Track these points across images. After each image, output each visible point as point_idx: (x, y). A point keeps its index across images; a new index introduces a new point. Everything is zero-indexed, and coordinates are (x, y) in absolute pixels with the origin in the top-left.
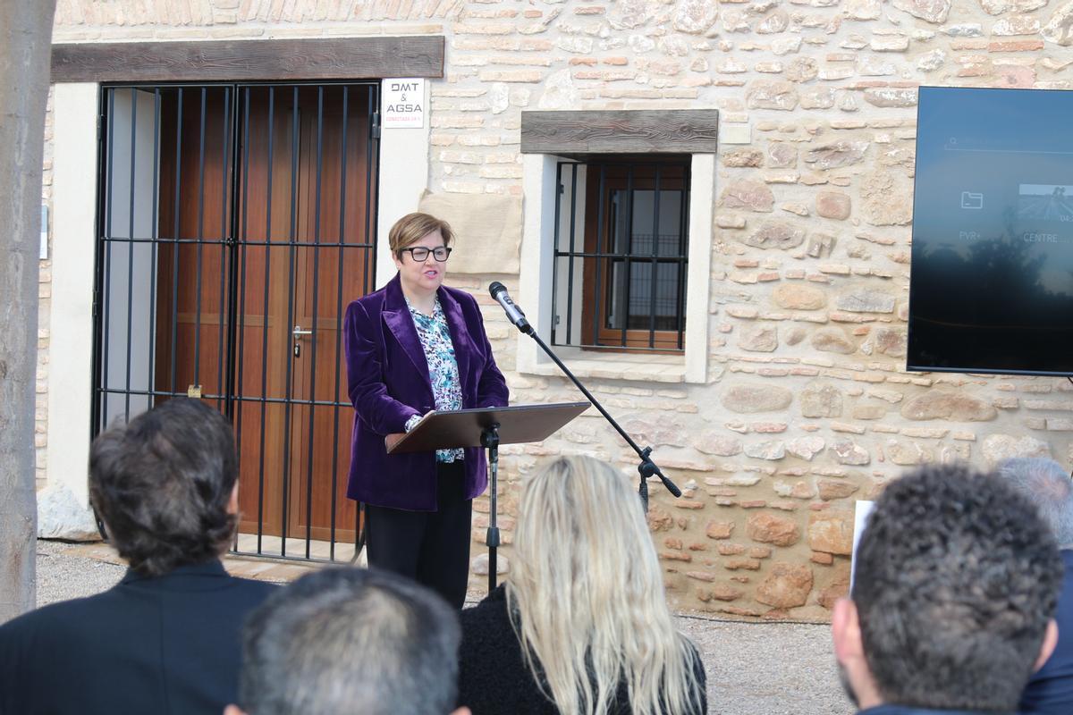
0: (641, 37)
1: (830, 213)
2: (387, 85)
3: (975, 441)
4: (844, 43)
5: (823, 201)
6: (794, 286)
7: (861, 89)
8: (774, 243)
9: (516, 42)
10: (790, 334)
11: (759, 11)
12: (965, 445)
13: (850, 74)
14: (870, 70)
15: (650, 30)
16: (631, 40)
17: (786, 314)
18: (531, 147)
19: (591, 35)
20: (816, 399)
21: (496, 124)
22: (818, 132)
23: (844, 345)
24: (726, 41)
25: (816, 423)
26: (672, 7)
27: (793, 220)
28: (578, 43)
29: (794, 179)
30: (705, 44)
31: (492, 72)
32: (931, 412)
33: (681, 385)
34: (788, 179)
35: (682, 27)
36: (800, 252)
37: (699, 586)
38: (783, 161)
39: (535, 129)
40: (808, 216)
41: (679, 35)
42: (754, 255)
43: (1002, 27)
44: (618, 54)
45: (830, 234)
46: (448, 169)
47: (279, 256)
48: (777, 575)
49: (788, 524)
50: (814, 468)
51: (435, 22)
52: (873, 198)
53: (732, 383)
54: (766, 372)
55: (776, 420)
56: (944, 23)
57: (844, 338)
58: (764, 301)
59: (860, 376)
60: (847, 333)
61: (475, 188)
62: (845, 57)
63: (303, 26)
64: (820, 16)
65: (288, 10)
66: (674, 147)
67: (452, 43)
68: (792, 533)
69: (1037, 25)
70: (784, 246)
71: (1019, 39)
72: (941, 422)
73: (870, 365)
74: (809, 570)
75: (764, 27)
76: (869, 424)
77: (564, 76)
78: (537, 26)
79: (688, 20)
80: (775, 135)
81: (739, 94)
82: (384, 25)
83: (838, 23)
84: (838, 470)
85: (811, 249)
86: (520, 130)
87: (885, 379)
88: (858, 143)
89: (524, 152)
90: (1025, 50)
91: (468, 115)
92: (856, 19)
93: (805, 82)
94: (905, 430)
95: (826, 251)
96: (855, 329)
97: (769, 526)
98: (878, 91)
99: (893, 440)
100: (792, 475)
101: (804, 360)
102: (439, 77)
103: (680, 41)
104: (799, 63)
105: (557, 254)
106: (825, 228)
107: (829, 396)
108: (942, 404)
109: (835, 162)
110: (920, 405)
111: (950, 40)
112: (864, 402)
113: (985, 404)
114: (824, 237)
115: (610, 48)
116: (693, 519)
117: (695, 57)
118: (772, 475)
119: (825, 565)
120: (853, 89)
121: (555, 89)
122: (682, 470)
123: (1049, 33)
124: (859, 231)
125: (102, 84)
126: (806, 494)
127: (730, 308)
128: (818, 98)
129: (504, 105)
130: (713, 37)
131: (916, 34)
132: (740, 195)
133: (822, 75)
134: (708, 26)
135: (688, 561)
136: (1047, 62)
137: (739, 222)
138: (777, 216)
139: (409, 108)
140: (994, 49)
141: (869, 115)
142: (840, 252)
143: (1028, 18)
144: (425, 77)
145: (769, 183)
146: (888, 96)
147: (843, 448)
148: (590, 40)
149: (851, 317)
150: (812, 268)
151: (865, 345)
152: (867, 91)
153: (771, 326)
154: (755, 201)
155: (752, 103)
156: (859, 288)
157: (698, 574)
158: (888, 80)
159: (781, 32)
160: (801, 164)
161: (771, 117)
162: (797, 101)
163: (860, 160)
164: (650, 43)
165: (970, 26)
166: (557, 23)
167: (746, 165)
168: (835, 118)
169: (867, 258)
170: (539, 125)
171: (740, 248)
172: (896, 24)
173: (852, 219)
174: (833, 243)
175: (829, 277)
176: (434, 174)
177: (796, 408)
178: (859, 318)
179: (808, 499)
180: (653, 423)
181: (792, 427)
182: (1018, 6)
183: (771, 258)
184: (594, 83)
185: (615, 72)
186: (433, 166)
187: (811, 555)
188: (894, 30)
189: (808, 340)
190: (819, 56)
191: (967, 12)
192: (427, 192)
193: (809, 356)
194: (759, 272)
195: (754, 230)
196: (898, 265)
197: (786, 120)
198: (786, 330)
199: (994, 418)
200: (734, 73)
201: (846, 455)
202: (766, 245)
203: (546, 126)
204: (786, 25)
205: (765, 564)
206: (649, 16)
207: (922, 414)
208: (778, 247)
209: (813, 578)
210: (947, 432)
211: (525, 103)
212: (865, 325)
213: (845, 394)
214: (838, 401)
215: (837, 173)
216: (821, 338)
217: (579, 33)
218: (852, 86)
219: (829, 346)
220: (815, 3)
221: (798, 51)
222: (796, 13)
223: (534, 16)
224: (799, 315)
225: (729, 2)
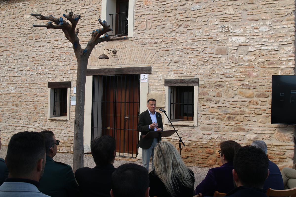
0: (185, 66)
1: (218, 96)
2: (141, 75)
3: (245, 136)
4: (220, 67)
5: (217, 94)
6: (212, 109)
8: (209, 101)
9: (163, 67)
11: (205, 62)
12: (243, 136)
13: (221, 72)
14: (225, 71)
15: (186, 65)
16: (183, 67)
17: (211, 114)
18: (166, 85)
20: (217, 128)
21: (160, 81)
22: (216, 82)
23: (221, 119)
24: (200, 67)
25: (217, 133)
26: (190, 61)
27: (212, 97)
28: (174, 67)
29: (212, 90)
30: (196, 67)
31: (159, 73)
32: (237, 131)
33: (193, 126)
34: (211, 90)
35: (192, 65)
36: (213, 103)
37: (197, 161)
38: (210, 87)
39: (167, 82)
40: (214, 97)
41: (192, 66)
42: (205, 103)
43: (247, 64)
44: (181, 69)
45: (219, 100)
46: (152, 89)
47: (123, 104)
48: (210, 159)
49: (212, 150)
50: (217, 140)
51: (149, 64)
52: (226, 93)
53: (202, 126)
54: (208, 124)
55: (210, 132)
56: (237, 63)
57: (221, 118)
58: (207, 111)
59: (224, 124)
60: (222, 117)
61: (157, 92)
62: (220, 69)
63: (127, 65)
64: (216, 62)
65: (124, 63)
66: (191, 85)
67: (153, 68)
68: (213, 152)
69: (253, 64)
70: (210, 102)
71: (250, 66)
72: (238, 132)
73: (226, 122)
74: (216, 158)
75: (206, 64)
76: (226, 133)
77: (172, 73)
78: (167, 65)
79: (193, 63)
80: (208, 83)
81: (202, 76)
82: (141, 65)
83: (219, 63)
85: (215, 102)
86: (164, 82)
87: (229, 125)
88: (223, 84)
89: (165, 86)
90: (251, 68)
91: (155, 80)
92: (222, 63)
93: (214, 74)
94: (232, 134)
95: (218, 103)
96: (223, 116)
97: (209, 151)
98: (226, 75)
99: (230, 136)
100: (213, 142)
101: (214, 122)
102: (150, 74)
103: (192, 67)
104: (213, 70)
105: (171, 104)
106: (218, 99)
107: (219, 128)
108: (239, 129)
109: (219, 87)
110: (235, 129)
111: (238, 66)
112: (225, 129)
113: (246, 129)
114: (217, 100)
115: (180, 68)
116: (195, 150)
117: (194, 69)
118: (209, 142)
119: (219, 158)
120: (222, 75)
121: (170, 75)
122: (193, 141)
123: (255, 65)
124: (223, 99)
125: (93, 76)
126: (215, 145)
127: (201, 113)
128: (216, 76)
129: (161, 78)
130: (198, 66)
131: (232, 65)
132: (203, 93)
133: (216, 72)
134: (197, 64)
135: (195, 157)
136: (255, 70)
137: (203, 98)
138: (209, 96)
139: (145, 79)
140: (246, 68)
141: (225, 79)
142: (220, 103)
143: (251, 62)
144: (148, 74)
145: (208, 91)
146: (228, 76)
147: (221, 137)
148: (176, 67)
149: (222, 114)
150: (215, 106)
151: (225, 119)
153: (208, 116)
154: (205, 94)
155: (204, 77)
156: (224, 109)
157: (196, 159)
158: (228, 73)
159: (209, 65)
160: (213, 88)
161: (208, 80)
162: (212, 77)
163: (223, 87)
165: (242, 64)
166: (170, 64)
167: (203, 88)
168: (219, 80)
169: (225, 104)
170: (167, 81)
171: (203, 102)
172: (229, 64)
173: (222, 97)
174: (219, 101)
175: (219, 107)
176: (150, 90)
177: (213, 130)
178: (224, 114)
179: (216, 146)
180: (188, 133)
181: (212, 133)
182: (250, 60)
183: (208, 104)
184: (177, 74)
185: (181, 72)
186: (149, 89)
187: (216, 156)
188: (228, 65)
189: (215, 118)
190: (216, 69)
191: (241, 61)
192: (148, 93)
193: (215, 121)
194: (206, 106)
195: (205, 99)
196: (230, 105)
197: (211, 80)
198: (211, 116)
199: (248, 132)
200: (201, 72)
201: (222, 138)
202: (207, 102)
203: (169, 81)
204: (210, 64)
205: (208, 157)
206: (186, 63)
207: (235, 131)
209: (216, 160)
210: (240, 134)
211: (165, 78)
212: (225, 115)
213: (222, 127)
214: (220, 129)
215: (220, 89)
216: (217, 118)
217: (174, 66)
218: (222, 74)
219: (219, 119)
220: (215, 60)
221: (212, 68)
222: (212, 62)
223: (167, 63)
224: (213, 114)
225: (200, 60)
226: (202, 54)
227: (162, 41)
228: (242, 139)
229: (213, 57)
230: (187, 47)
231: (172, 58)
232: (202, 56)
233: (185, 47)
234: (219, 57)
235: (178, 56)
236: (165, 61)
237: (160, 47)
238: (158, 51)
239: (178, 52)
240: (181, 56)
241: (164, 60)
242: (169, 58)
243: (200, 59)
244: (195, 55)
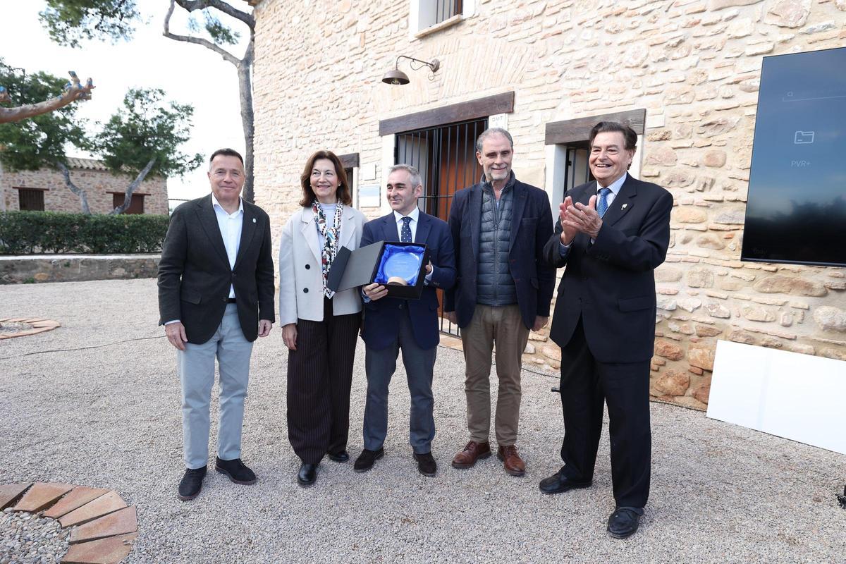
0: (606, 74)
1: (711, 163)
2: (491, 118)
3: (808, 309)
4: (726, 55)
5: (708, 156)
6: (687, 209)
7: (737, 83)
8: (676, 184)
9: (545, 89)
10: (683, 237)
11: (673, 47)
12: (801, 311)
13: (730, 74)
14: (744, 69)
15: (610, 70)
16: (601, 78)
17: (681, 225)
18: (549, 141)
19: (581, 78)
20: (697, 277)
21: (536, 131)
22: (706, 114)
23: (716, 244)
24: (652, 68)
25: (696, 291)
26: (623, 54)
27: (689, 169)
28: (574, 84)
29: (690, 145)
30: (640, 72)
31: (534, 106)
32: (775, 289)
34: (686, 145)
35: (628, 65)
36: (691, 188)
38: (684, 135)
40: (697, 166)
41: (626, 69)
44: (594, 87)
45: (712, 177)
48: (668, 376)
49: (676, 348)
50: (694, 317)
51: (511, 85)
52: (741, 152)
55: (673, 287)
56: (803, 26)
57: (717, 240)
59: (726, 264)
60: (719, 237)
62: (728, 64)
64: (712, 41)
65: (455, 91)
67: (518, 94)
68: (679, 353)
70: (682, 185)
72: (783, 295)
73: (733, 257)
74: (687, 376)
75: (676, 55)
76: (731, 294)
77: (567, 102)
78: (556, 78)
79: (631, 60)
80: (679, 120)
81: (659, 98)
83: (723, 44)
84: (709, 320)
85: (698, 186)
86: (545, 134)
87: (743, 266)
88: (733, 118)
89: (546, 144)
91: (523, 129)
92: (736, 38)
93: (699, 84)
94: (756, 298)
95: (708, 187)
96: (725, 234)
97: (664, 347)
98: (748, 82)
99: (746, 304)
100: (680, 320)
101: (690, 253)
102: (511, 112)
103: (628, 73)
104: (697, 73)
106: (709, 173)
107: (705, 275)
108: (784, 284)
109: (717, 132)
110: (767, 283)
111: (807, 37)
112: (728, 280)
113: (817, 285)
114: (707, 178)
115: (590, 84)
117: (634, 80)
118: (668, 319)
119: (697, 374)
120: (732, 84)
121: (562, 110)
124: (731, 174)
125: (396, 134)
126: (688, 332)
128: (708, 93)
129: (538, 122)
130: (646, 67)
131: (780, 38)
132: (657, 157)
133: (711, 78)
134: (643, 61)
137: (656, 173)
138: (679, 168)
141: (742, 98)
142: (717, 187)
145: (674, 149)
147: (712, 307)
148: (580, 81)
149: (722, 227)
150: (699, 198)
151: (730, 245)
152: (741, 83)
154: (666, 160)
155: (666, 102)
156: (728, 209)
159: (687, 56)
160: (695, 135)
161: (677, 109)
162: (694, 97)
163: (733, 128)
164: (611, 77)
165: (824, 23)
166: (564, 75)
167: (661, 139)
168: (718, 104)
169: (735, 190)
170: (554, 129)
172: (765, 35)
173: (726, 166)
174: (713, 182)
175: (709, 203)
177: (685, 281)
178: (728, 227)
179: (689, 335)
181: (682, 292)
184: (581, 104)
185: (592, 96)
187: (689, 367)
188: (764, 39)
189: (694, 241)
190: (709, 67)
191: (823, 14)
193: (694, 251)
195: (664, 177)
197: (687, 109)
199: (824, 295)
200: (656, 86)
201: (714, 311)
203: (557, 130)
204: (689, 52)
205: (661, 368)
206: (610, 61)
207: (768, 289)
208: (678, 186)
209: (690, 381)
210: (786, 302)
211: (548, 119)
212: (732, 232)
213: (716, 274)
214: (711, 278)
215: (718, 138)
216: (702, 240)
217: (575, 78)
218: (731, 81)
219: (707, 245)
220: (709, 33)
221: (696, 66)
222: (696, 42)
223: (553, 74)
224: (689, 226)
225: (655, 45)
226: (663, 20)
227: (545, 9)
228: (795, 323)
229: (703, 22)
230: (616, 10)
231: (568, 56)
232: (662, 31)
233: (608, 11)
234: (728, 20)
235: (588, 47)
236: (551, 69)
237: (538, 28)
238: (534, 40)
239: (589, 31)
240: (596, 45)
241: (547, 66)
242: (562, 57)
243: (657, 39)
244: (639, 30)
